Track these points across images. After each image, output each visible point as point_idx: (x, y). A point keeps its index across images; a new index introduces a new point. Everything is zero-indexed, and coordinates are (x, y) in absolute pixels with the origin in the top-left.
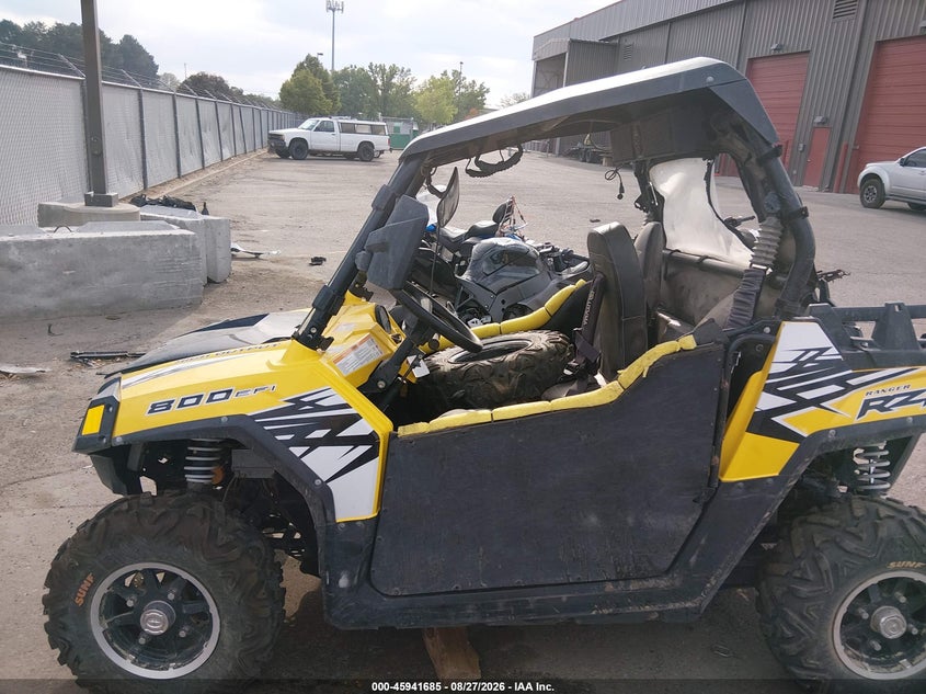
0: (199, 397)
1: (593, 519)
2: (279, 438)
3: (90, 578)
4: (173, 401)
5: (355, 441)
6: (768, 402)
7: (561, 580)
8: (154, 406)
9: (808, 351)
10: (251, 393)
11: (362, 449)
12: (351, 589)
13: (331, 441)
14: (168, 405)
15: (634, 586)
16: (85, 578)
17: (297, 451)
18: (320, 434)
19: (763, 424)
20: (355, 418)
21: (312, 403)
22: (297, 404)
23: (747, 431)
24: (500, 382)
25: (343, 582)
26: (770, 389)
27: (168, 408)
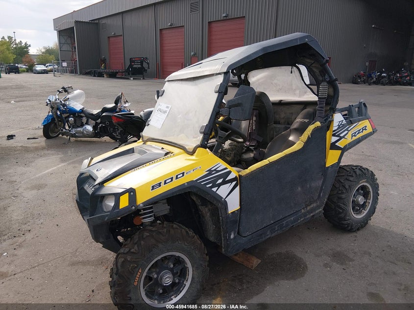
0: (172, 179)
1: (299, 189)
2: (208, 186)
3: (140, 271)
4: (161, 183)
5: (231, 181)
6: (334, 139)
7: (292, 212)
8: (153, 187)
9: (340, 122)
10: (192, 171)
11: (234, 183)
12: (235, 237)
13: (224, 183)
14: (160, 185)
15: (308, 208)
16: (138, 271)
17: (214, 189)
18: (220, 181)
19: (334, 146)
20: (230, 172)
21: (215, 170)
22: (210, 172)
23: (330, 149)
24: (228, 157)
25: (232, 236)
26: (334, 135)
27: (160, 186)
